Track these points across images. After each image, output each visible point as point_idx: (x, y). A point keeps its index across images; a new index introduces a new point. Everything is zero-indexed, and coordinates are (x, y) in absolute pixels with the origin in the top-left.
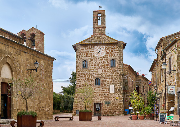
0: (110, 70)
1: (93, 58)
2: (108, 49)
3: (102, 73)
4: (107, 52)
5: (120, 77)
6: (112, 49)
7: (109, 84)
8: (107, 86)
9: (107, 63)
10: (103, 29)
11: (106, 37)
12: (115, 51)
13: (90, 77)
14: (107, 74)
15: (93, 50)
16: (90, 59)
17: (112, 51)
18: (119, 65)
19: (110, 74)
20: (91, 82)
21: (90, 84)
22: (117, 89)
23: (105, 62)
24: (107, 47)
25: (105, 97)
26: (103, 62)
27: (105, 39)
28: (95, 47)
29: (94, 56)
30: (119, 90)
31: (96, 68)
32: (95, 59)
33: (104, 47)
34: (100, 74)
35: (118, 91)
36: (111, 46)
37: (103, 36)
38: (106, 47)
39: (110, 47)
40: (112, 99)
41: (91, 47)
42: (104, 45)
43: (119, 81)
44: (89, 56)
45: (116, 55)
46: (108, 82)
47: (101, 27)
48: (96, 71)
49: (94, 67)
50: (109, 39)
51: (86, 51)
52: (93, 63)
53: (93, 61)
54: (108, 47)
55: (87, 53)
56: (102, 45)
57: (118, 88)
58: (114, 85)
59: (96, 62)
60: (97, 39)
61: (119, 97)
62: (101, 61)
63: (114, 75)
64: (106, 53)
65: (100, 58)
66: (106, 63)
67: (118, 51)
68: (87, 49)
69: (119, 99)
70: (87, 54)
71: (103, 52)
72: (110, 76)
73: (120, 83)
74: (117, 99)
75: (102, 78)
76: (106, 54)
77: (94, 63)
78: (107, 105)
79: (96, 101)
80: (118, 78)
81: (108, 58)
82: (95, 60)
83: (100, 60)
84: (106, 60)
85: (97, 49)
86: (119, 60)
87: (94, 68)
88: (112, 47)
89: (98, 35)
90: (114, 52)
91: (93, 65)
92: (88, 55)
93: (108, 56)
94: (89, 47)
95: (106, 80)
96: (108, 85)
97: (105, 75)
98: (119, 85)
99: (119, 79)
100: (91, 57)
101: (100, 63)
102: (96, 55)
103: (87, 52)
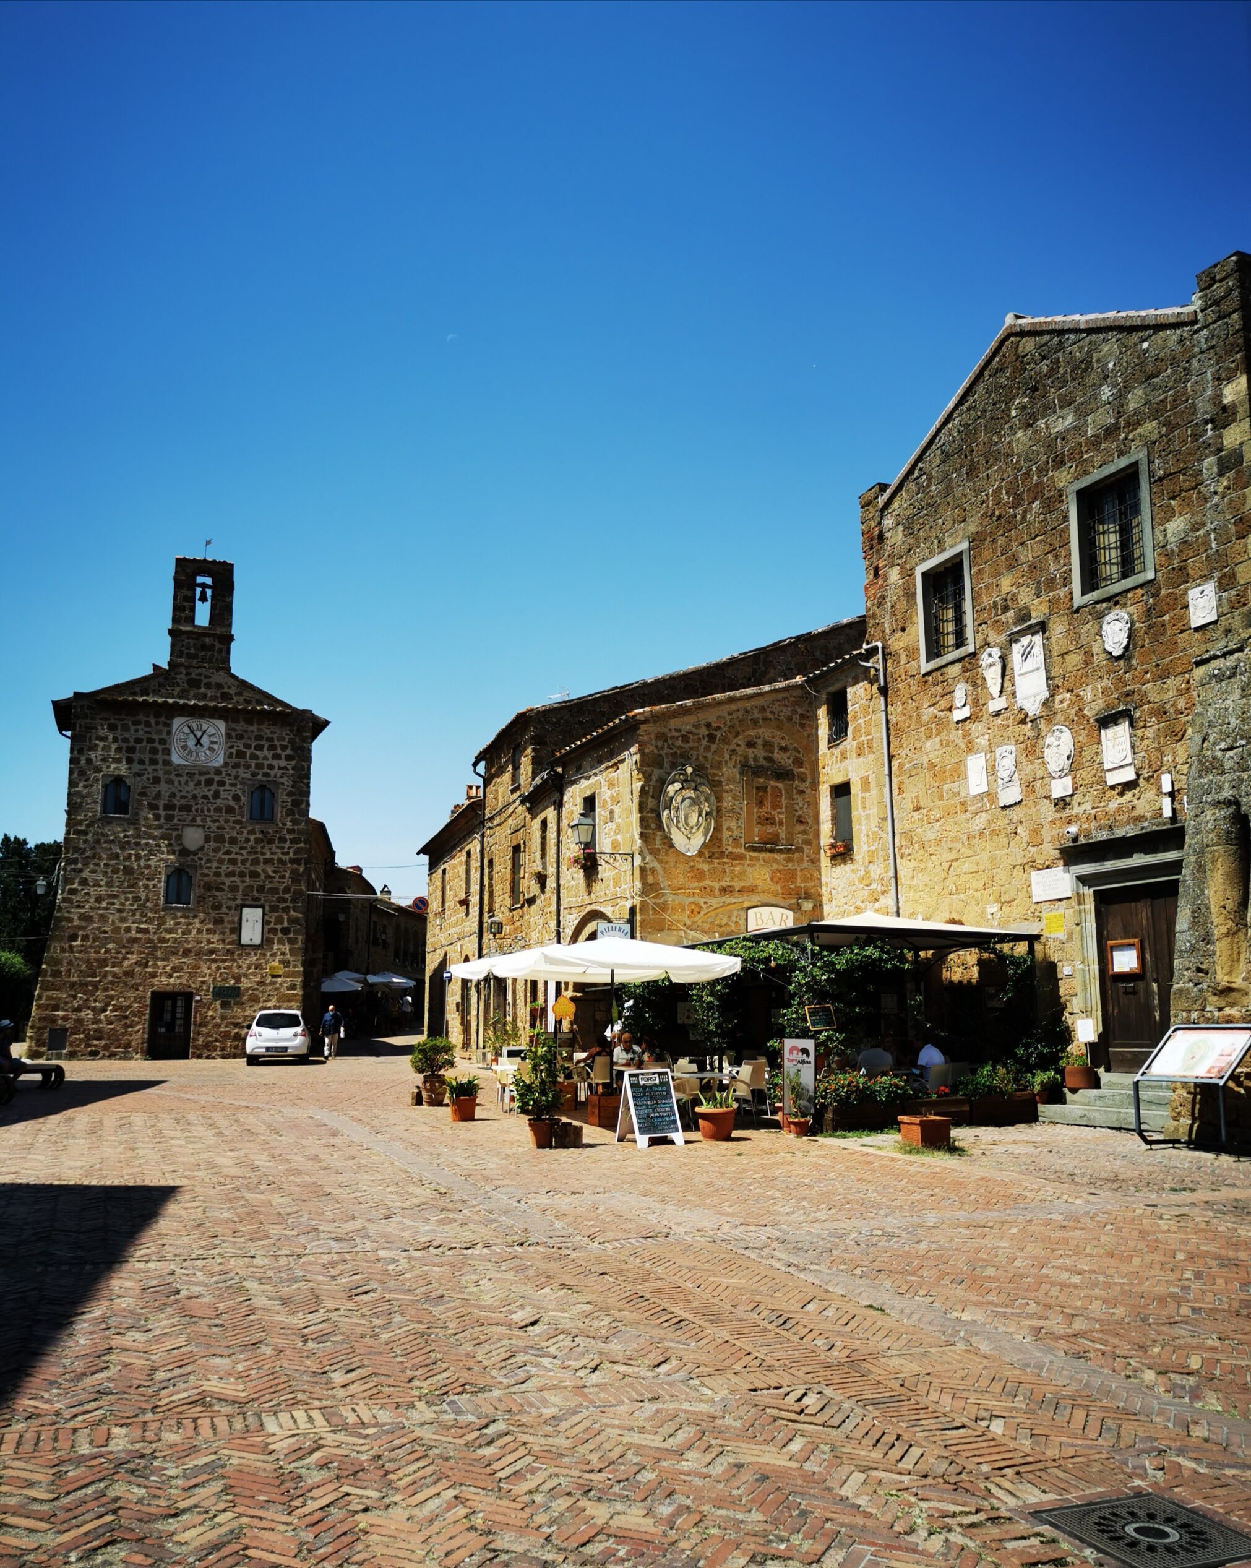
0: (245, 835)
1: (160, 774)
2: (240, 737)
3: (202, 849)
4: (234, 751)
5: (293, 872)
6: (259, 738)
7: (239, 902)
8: (229, 908)
9: (232, 803)
10: (218, 646)
11: (231, 681)
12: (272, 748)
13: (142, 863)
14: (228, 852)
15: (164, 736)
16: (144, 778)
17: (260, 748)
18: (290, 812)
19: (244, 852)
20: (146, 887)
21: (137, 899)
22: (279, 927)
23: (223, 795)
24: (234, 730)
25: (214, 966)
26: (210, 794)
27: (226, 690)
28: (177, 722)
29: (167, 763)
30: (285, 931)
31: (175, 821)
32: (173, 777)
33: (221, 725)
34: (193, 848)
35: (280, 935)
36: (254, 728)
37: (219, 677)
38: (233, 725)
39: (251, 728)
40: (246, 976)
41: (153, 721)
42: (220, 718)
43: (287, 890)
44: (141, 762)
45: (280, 768)
46: (234, 889)
47: (209, 635)
48: (175, 833)
49: (162, 813)
50: (245, 694)
51: (126, 735)
52: (158, 795)
53: (163, 787)
54: (242, 726)
55: (132, 743)
56: (212, 717)
57: (279, 921)
58: (262, 906)
59: (178, 795)
60: (186, 685)
61: (286, 963)
62: (203, 790)
63: (267, 861)
64: (230, 756)
65: (201, 774)
66: (226, 798)
67: (289, 752)
68: (132, 728)
69: (286, 975)
70: (131, 750)
71: (216, 747)
72: (243, 862)
73: (294, 901)
74: (274, 976)
75: (205, 871)
76: (228, 760)
77: (165, 795)
78: (225, 1005)
79: (164, 982)
80: (283, 877)
81: (236, 777)
82: (170, 782)
83: (198, 783)
84: (227, 787)
85: (186, 730)
86: (289, 794)
87: (163, 821)
88: (259, 730)
89: (191, 670)
90: (269, 754)
91: (161, 803)
92: (136, 756)
93: (241, 770)
94: (142, 717)
95: (224, 879)
96: (232, 904)
97: (220, 855)
98: (286, 910)
99: (287, 882)
100: (150, 768)
101: (194, 797)
102: (176, 759)
103: (132, 740)
